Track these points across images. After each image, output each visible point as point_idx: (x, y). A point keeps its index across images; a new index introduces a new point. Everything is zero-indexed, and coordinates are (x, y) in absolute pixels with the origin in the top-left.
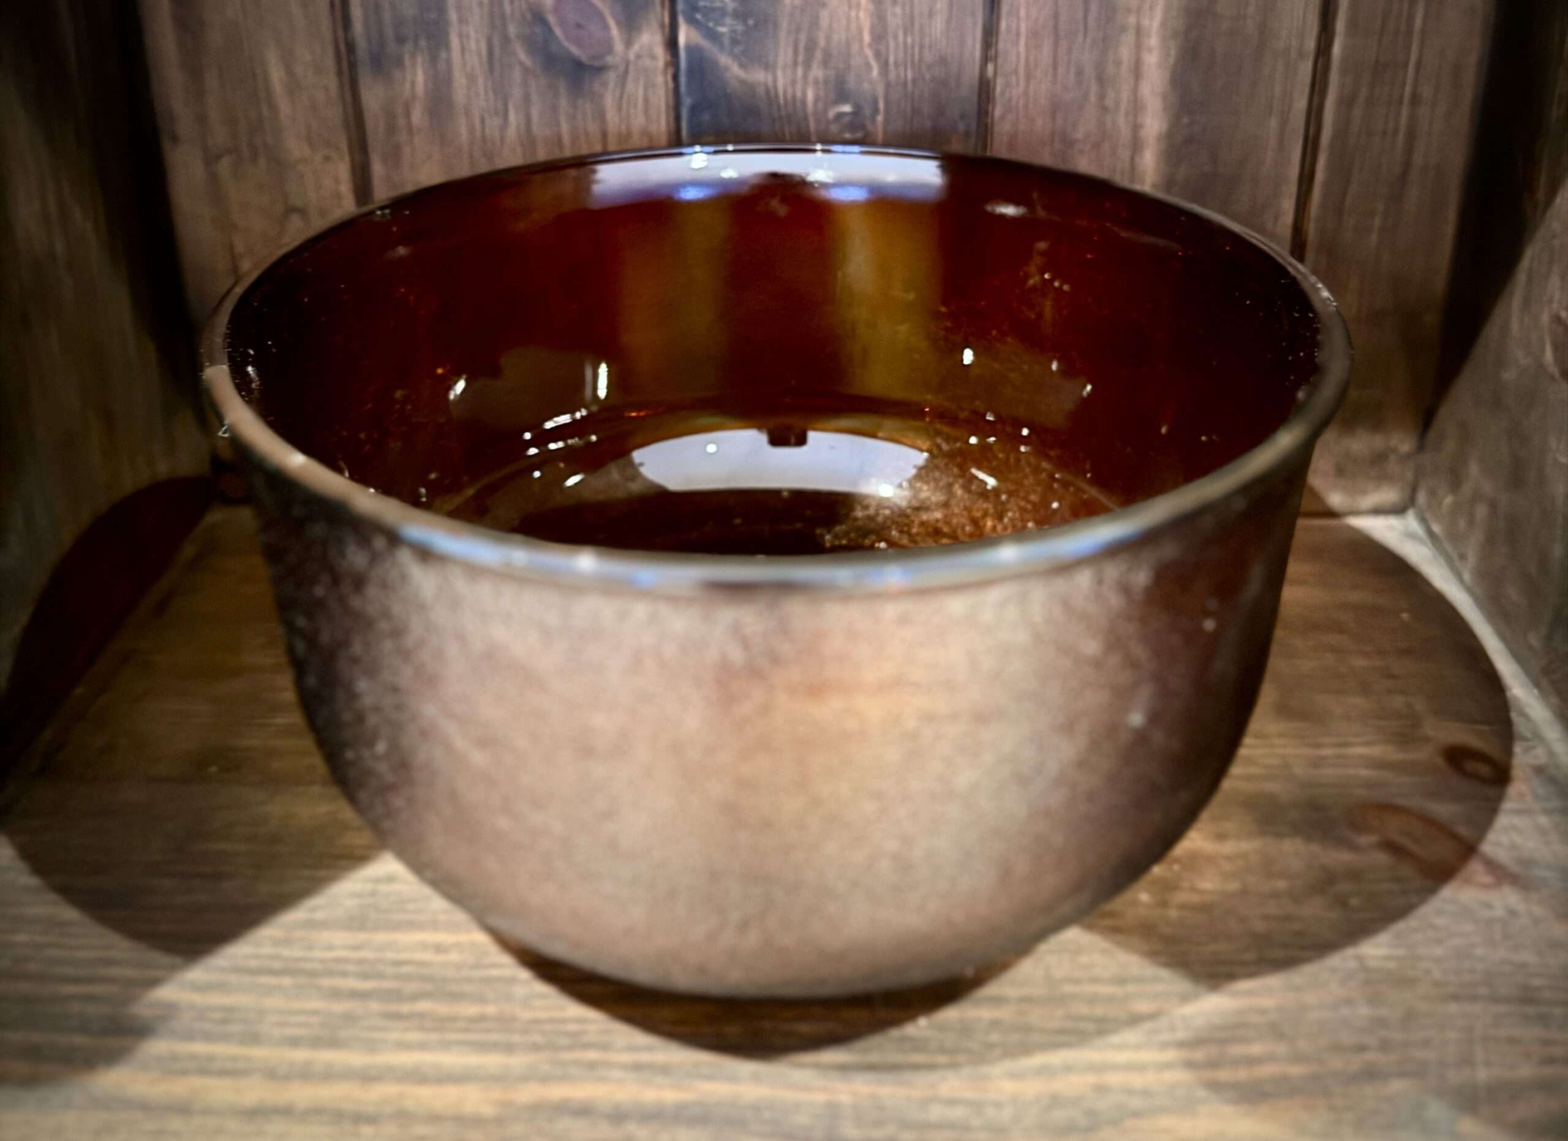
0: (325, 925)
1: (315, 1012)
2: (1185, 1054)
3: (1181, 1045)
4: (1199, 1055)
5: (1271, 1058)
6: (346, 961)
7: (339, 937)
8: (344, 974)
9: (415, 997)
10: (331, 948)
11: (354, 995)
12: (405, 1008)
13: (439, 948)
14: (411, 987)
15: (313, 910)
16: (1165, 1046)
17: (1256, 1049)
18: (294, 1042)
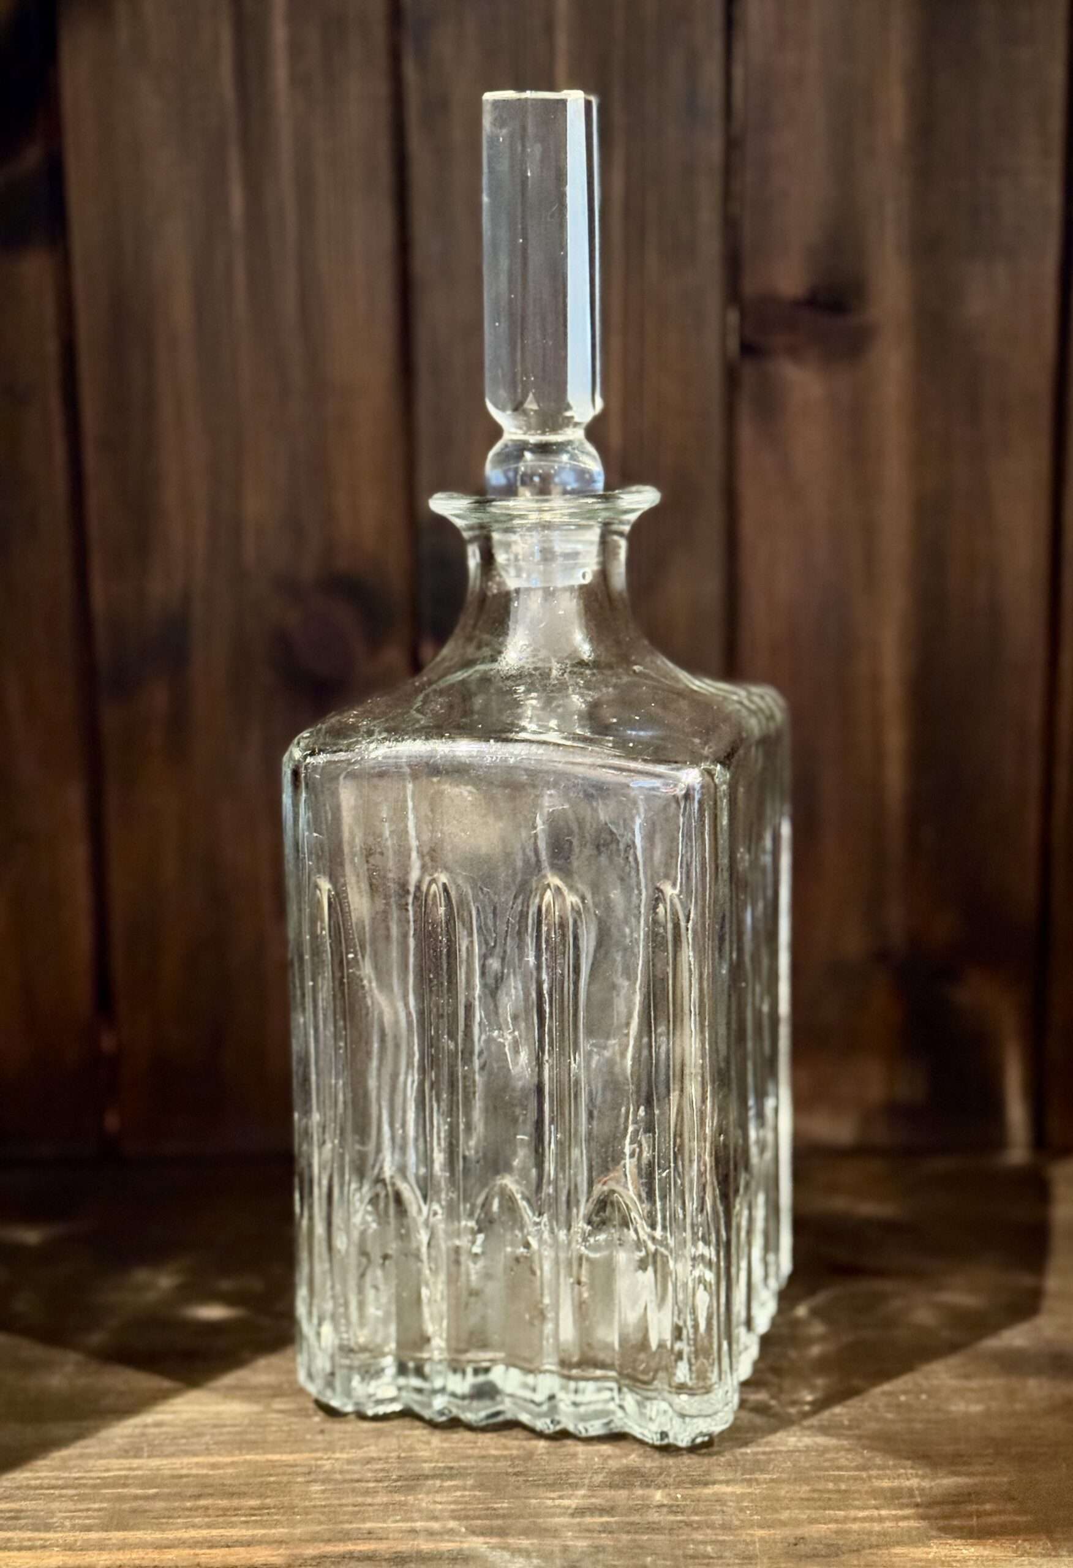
0: (101, 1456)
1: (100, 1510)
2: (921, 1510)
3: (917, 1505)
4: (935, 1511)
5: (1001, 1512)
6: (126, 1477)
7: (115, 1463)
8: (125, 1486)
9: (199, 1497)
10: (107, 1470)
11: (136, 1498)
12: (188, 1504)
13: (214, 1466)
14: (190, 1491)
15: (87, 1447)
16: (902, 1507)
17: (988, 1507)
18: (88, 1529)
